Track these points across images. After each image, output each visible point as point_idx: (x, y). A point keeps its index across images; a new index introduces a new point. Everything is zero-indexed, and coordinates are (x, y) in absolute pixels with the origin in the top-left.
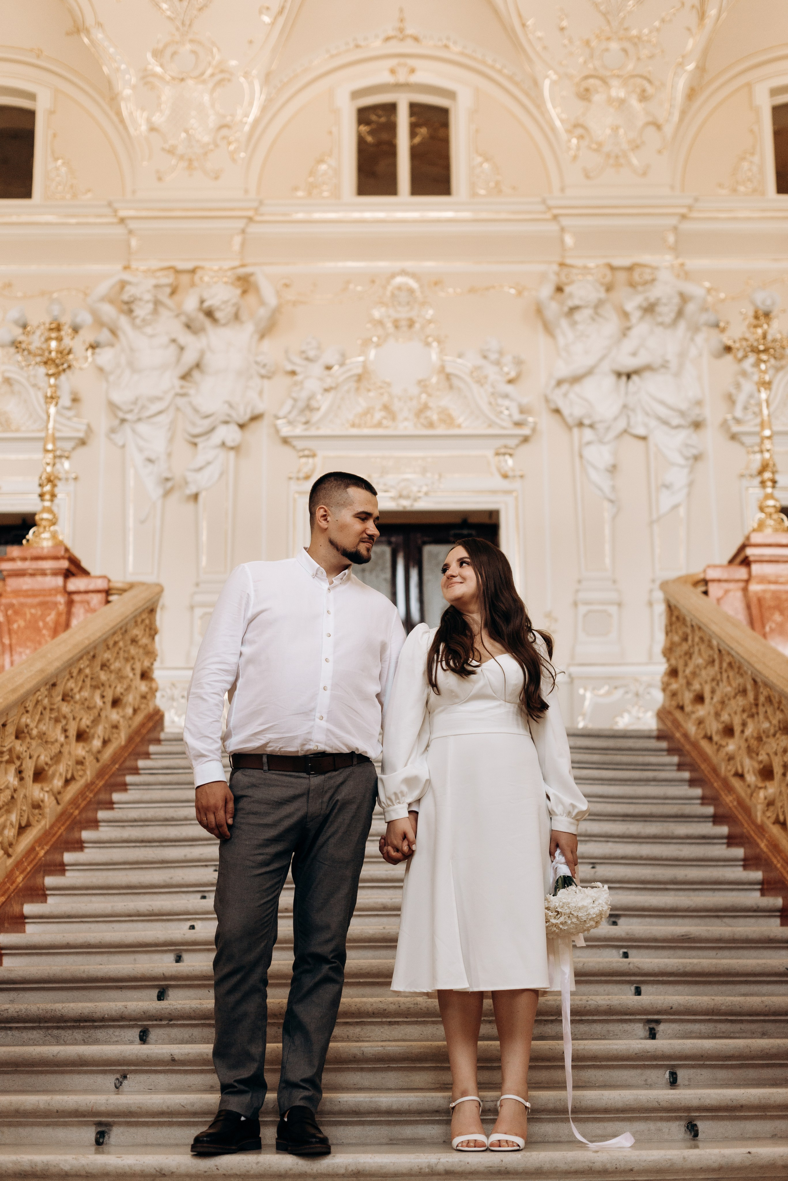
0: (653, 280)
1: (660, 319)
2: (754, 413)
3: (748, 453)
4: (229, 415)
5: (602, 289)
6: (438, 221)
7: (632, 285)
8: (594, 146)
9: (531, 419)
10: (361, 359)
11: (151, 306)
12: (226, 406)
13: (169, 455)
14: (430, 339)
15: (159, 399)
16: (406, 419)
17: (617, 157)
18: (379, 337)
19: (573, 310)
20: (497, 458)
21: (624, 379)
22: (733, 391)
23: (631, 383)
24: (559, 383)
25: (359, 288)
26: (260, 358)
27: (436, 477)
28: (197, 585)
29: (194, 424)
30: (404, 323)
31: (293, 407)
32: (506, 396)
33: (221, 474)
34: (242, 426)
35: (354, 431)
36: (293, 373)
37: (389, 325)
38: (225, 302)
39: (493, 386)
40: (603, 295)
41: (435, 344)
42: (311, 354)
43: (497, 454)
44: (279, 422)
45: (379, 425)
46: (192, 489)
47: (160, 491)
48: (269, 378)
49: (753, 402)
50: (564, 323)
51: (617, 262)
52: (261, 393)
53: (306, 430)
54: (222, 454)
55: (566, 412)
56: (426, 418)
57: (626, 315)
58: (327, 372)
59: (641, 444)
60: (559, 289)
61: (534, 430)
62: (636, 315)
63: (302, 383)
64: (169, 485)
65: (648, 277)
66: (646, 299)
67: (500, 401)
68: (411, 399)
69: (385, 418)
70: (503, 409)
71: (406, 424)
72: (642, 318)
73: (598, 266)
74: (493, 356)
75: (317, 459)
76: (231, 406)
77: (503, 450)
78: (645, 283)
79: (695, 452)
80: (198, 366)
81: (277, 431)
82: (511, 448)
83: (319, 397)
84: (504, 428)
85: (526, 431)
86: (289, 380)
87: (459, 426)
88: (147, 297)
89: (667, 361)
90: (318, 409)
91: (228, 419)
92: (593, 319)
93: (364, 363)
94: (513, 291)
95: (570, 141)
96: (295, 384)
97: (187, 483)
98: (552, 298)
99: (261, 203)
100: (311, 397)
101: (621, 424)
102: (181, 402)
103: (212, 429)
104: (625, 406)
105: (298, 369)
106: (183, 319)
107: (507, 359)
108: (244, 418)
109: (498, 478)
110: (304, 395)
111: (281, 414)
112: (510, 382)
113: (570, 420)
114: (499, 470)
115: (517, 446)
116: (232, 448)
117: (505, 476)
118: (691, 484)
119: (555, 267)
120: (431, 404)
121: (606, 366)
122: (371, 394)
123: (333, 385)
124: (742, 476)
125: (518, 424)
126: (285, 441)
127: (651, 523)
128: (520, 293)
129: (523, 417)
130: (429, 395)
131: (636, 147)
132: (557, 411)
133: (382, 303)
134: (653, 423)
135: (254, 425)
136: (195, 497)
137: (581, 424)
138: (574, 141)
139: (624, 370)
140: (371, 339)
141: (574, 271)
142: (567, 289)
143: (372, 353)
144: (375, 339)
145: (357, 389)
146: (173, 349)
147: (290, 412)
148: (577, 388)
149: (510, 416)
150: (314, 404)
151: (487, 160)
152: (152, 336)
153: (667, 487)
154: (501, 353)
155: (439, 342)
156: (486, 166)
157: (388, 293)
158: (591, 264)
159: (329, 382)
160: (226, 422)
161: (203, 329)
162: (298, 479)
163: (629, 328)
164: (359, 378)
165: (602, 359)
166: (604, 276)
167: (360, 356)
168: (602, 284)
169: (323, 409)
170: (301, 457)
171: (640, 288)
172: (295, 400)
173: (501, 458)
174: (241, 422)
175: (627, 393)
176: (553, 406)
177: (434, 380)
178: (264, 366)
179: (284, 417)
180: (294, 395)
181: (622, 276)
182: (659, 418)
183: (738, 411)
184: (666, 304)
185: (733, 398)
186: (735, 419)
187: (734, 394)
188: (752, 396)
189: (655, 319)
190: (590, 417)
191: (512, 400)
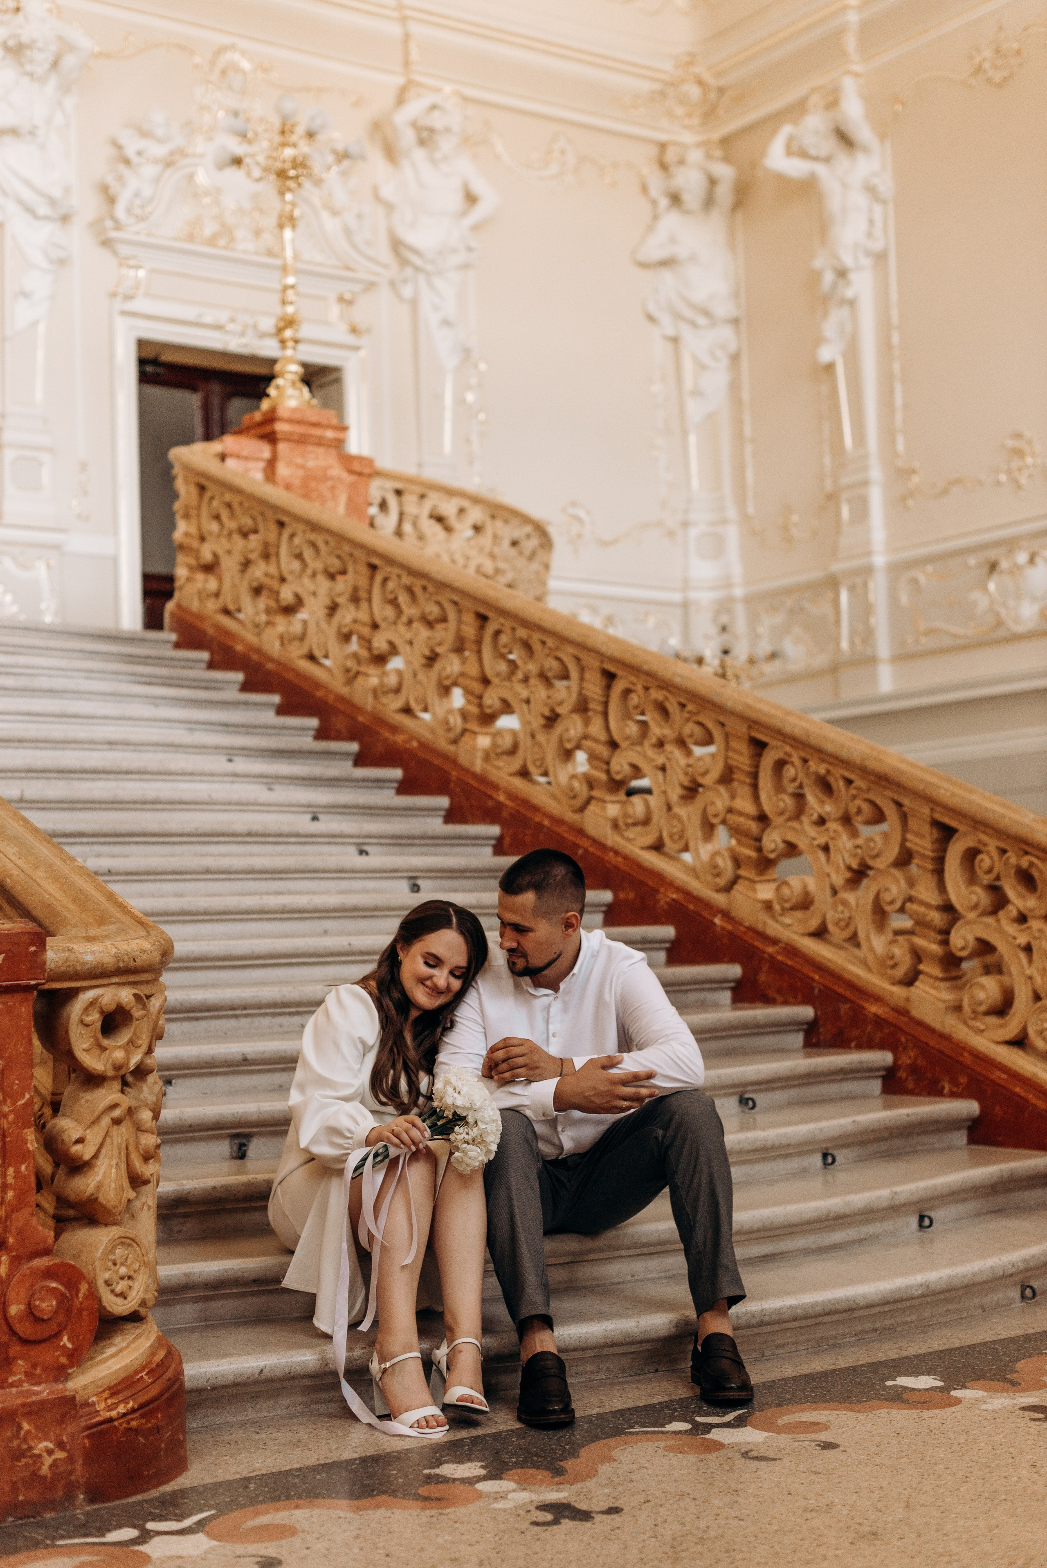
1: (29, 68)
2: (138, 217)
3: (121, 265)
22: (113, 183)
79: (63, 254)
89: (36, 126)
118: (51, 298)
124: (114, 295)
134: (12, 208)
153: (25, 295)
182: (21, 202)
183: (120, 212)
184: (39, 49)
185: (112, 191)
186: (115, 220)
187: (114, 187)
188: (137, 195)
189: (21, 65)
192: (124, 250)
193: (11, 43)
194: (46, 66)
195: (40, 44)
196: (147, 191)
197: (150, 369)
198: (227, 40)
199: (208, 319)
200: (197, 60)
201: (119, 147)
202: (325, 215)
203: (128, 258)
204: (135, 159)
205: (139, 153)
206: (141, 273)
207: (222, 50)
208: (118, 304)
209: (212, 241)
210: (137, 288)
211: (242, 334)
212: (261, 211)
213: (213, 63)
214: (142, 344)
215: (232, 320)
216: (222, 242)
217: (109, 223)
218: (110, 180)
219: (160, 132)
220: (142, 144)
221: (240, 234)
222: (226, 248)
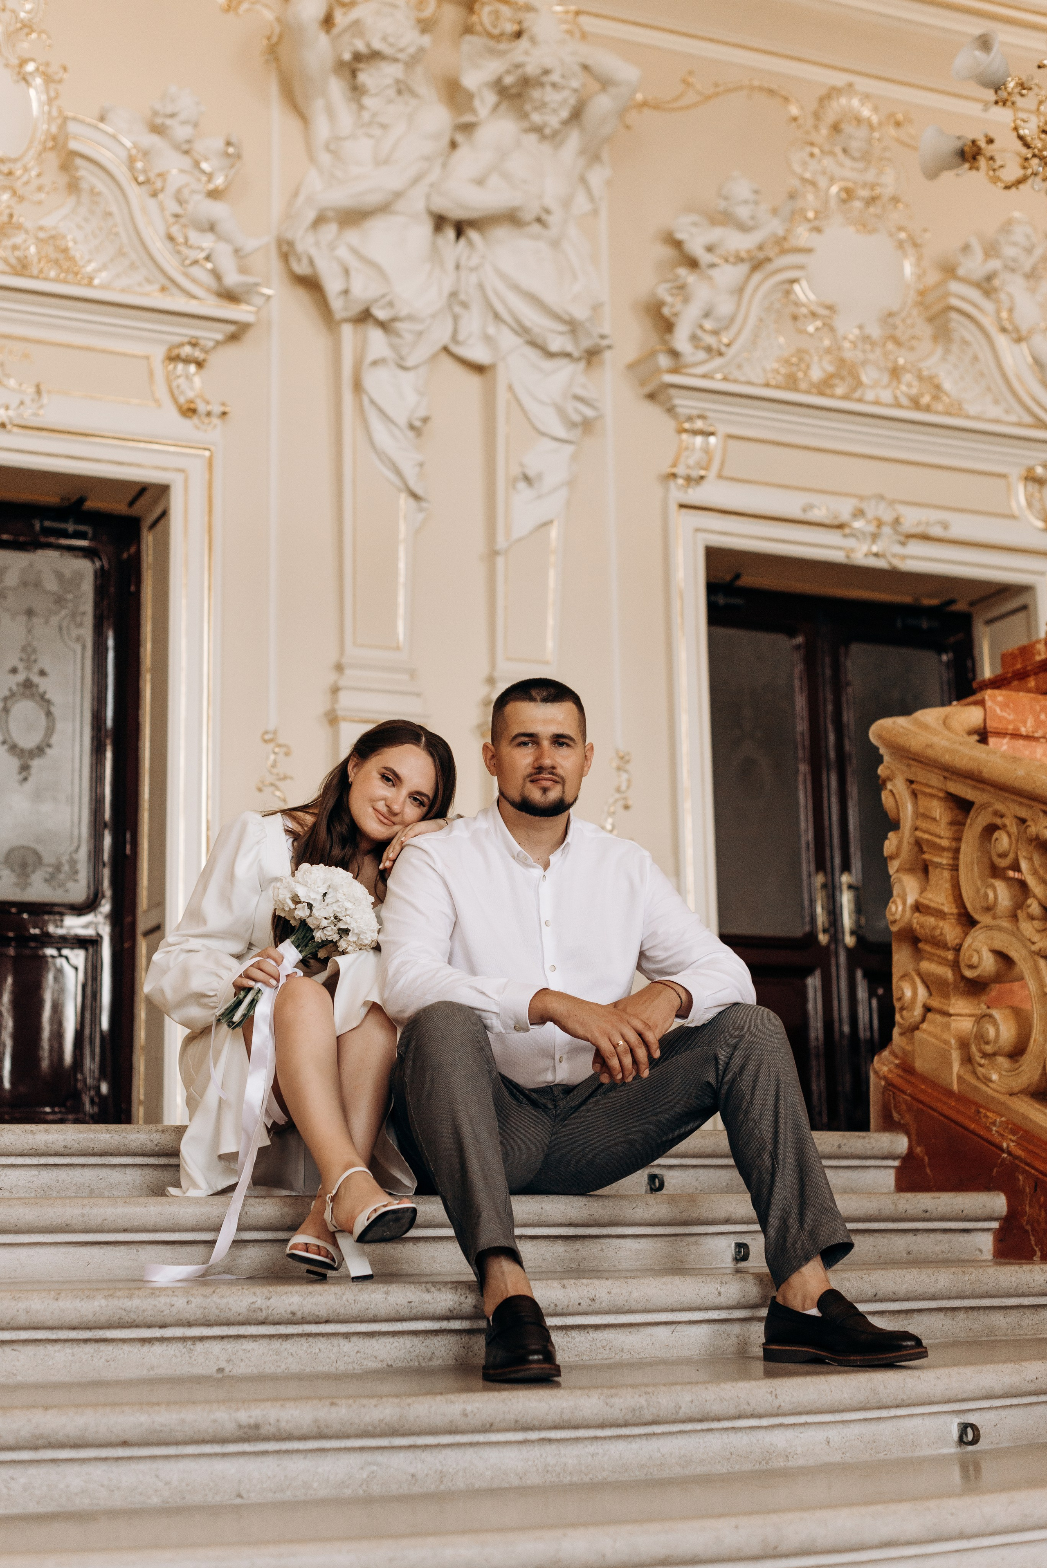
0: (518, 35)
1: (536, 118)
2: (709, 349)
3: (681, 431)
19: (360, 59)
20: (170, 367)
21: (451, 233)
22: (669, 299)
23: (462, 244)
24: (321, 218)
27: (31, 390)
32: (209, 227)
39: (179, 201)
40: (425, 40)
43: (174, 358)
49: (708, 325)
50: (335, 87)
55: (332, 286)
59: (473, 381)
61: (258, 314)
62: (485, 100)
65: (506, 24)
67: (194, 237)
70: (199, 255)
72: (496, 107)
74: (182, 132)
77: (187, 350)
78: (501, 37)
79: (589, 413)
82: (203, 349)
84: (195, 298)
85: (243, 314)
87: (89, 280)
89: (547, 211)
101: (441, 334)
104: (454, 294)
107: (210, 145)
109: (171, 413)
112: (214, 194)
113: (337, 304)
114: (172, 394)
115: (218, 345)
117: (189, 411)
118: (571, 484)
121: (419, 198)
124: (669, 479)
125: (230, 297)
127: (493, 553)
129: (245, 280)
132: (311, 284)
134: (508, 340)
137: (365, 317)
142: (343, 17)
148: (352, 236)
149: (214, 274)
153: (527, 479)
154: (197, 127)
155: (48, 80)
163: (468, 127)
165: (416, 180)
171: (491, 45)
173: (179, 368)
175: (458, 267)
182: (522, 330)
183: (681, 340)
184: (554, 85)
185: (666, 311)
186: (674, 354)
187: (672, 304)
188: (707, 315)
189: (525, 116)
190: (391, 304)
191: (220, 238)
192: (685, 404)
193: (508, 80)
194: (565, 114)
195: (555, 77)
196: (725, 307)
197: (721, 600)
198: (839, 79)
199: (818, 514)
200: (794, 110)
201: (678, 244)
202: (1002, 342)
203: (690, 419)
204: (705, 258)
205: (710, 249)
206: (712, 440)
207: (832, 93)
208: (677, 493)
209: (824, 387)
210: (707, 468)
211: (875, 537)
212: (898, 343)
213: (817, 116)
214: (714, 555)
215: (859, 513)
216: (839, 391)
217: (664, 361)
218: (663, 292)
219: (743, 212)
220: (715, 234)
221: (867, 376)
222: (845, 397)
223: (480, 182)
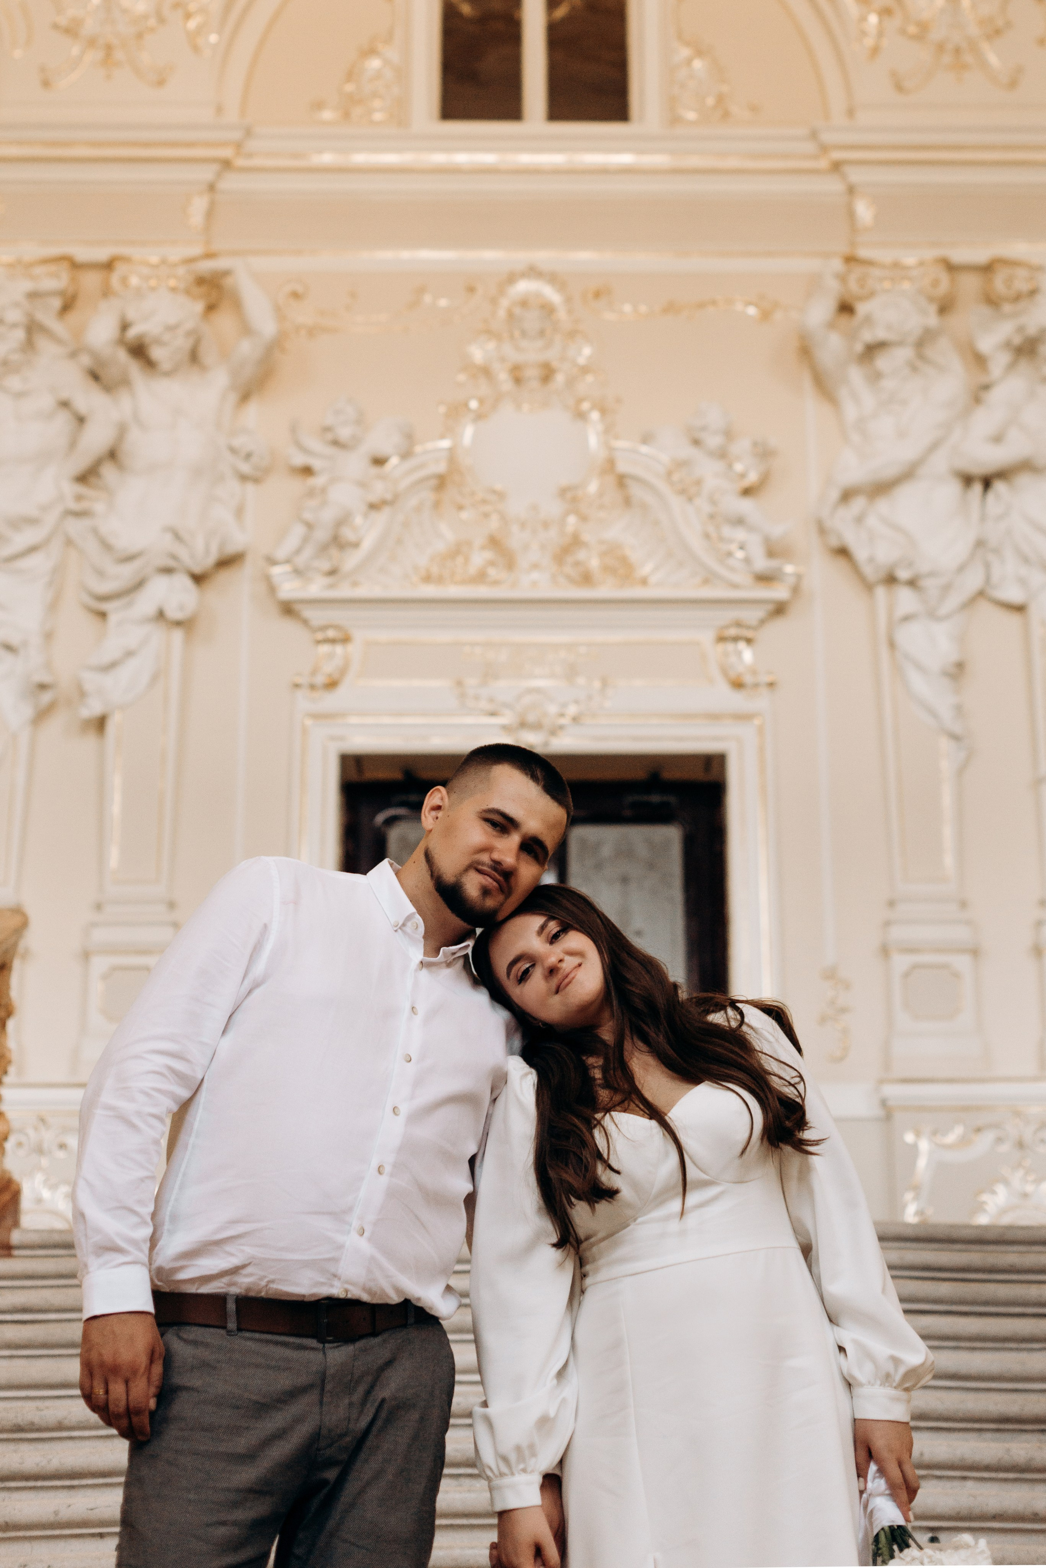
0: (1033, 293)
4: (174, 557)
5: (933, 309)
6: (604, 171)
7: (992, 301)
8: (912, 29)
9: (789, 569)
10: (445, 444)
11: (20, 334)
12: (168, 537)
13: (48, 636)
14: (585, 406)
15: (32, 521)
16: (535, 566)
17: (957, 51)
18: (481, 401)
19: (873, 350)
20: (721, 647)
21: (977, 488)
23: (991, 496)
24: (847, 496)
25: (443, 302)
26: (238, 442)
27: (597, 684)
28: (99, 907)
29: (100, 573)
30: (532, 373)
31: (305, 540)
32: (739, 521)
33: (155, 678)
34: (198, 579)
35: (430, 591)
36: (307, 471)
37: (503, 376)
38: (171, 329)
39: (713, 502)
40: (932, 320)
41: (595, 416)
42: (344, 433)
43: (721, 639)
44: (276, 571)
45: (481, 577)
46: (93, 708)
47: (27, 711)
48: (256, 480)
50: (856, 375)
51: (961, 255)
52: (239, 512)
53: (331, 586)
54: (157, 635)
55: (861, 554)
56: (577, 564)
57: (980, 360)
58: (374, 470)
59: (1013, 620)
60: (846, 308)
61: (796, 590)
62: (999, 362)
63: (324, 490)
64: (46, 698)
65: (1021, 285)
66: (1021, 329)
67: (727, 531)
68: (546, 525)
69: (492, 563)
70: (733, 547)
71: (535, 575)
72: (1011, 367)
73: (921, 264)
74: (714, 441)
75: (354, 649)
76: (178, 536)
77: (733, 632)
78: (1017, 298)
80: (112, 455)
81: (272, 589)
82: (748, 627)
83: (358, 520)
84: (735, 586)
85: (780, 592)
86: (297, 486)
87: (644, 582)
88: (14, 316)
90: (356, 545)
91: (171, 563)
92: (914, 369)
93: (451, 450)
94: (752, 311)
95: (863, 19)
96: (311, 493)
97: (82, 694)
98: (831, 325)
99: (248, 132)
100: (343, 520)
101: (973, 580)
102: (74, 527)
103: (139, 585)
104: (980, 544)
105: (316, 463)
106: (86, 360)
107: (742, 446)
108: (204, 561)
109: (723, 688)
110: (328, 515)
111: (281, 553)
112: (747, 492)
113: (869, 571)
114: (724, 671)
115: (762, 622)
116: (178, 624)
117: (737, 685)
119: (837, 265)
120: (586, 537)
121: (940, 463)
122: (464, 515)
123: (388, 496)
125: (764, 578)
126: (288, 609)
128: (766, 315)
129: (773, 563)
130: (584, 518)
131: (995, 33)
132: (843, 552)
133: (490, 333)
134: (1038, 577)
135: (224, 577)
136: (100, 724)
137: (891, 580)
138: (873, 19)
139: (978, 470)
140: (466, 405)
141: (876, 272)
142: (862, 309)
143: (468, 432)
144: (474, 404)
145: (437, 505)
146: (62, 422)
147: (298, 551)
148: (882, 505)
149: (747, 561)
150: (348, 534)
151: (699, 53)
152: (20, 395)
154: (729, 434)
155: (603, 411)
156: (698, 64)
157: (502, 313)
158: (910, 260)
159: (379, 490)
160: (168, 571)
161: (125, 382)
162: (313, 687)
163: (986, 387)
164: (441, 482)
165: (934, 447)
166: (935, 283)
167: (442, 437)
168: (931, 299)
169: (367, 544)
170: (319, 642)
171: (1007, 308)
172: (309, 526)
173: (730, 647)
174: (197, 570)
175: (983, 517)
176: (834, 542)
177: (593, 487)
178: (248, 456)
179: (288, 561)
180: (308, 516)
181: (970, 283)
189: (1039, 368)
190: (910, 565)
191: (751, 529)
223: (998, 439)
